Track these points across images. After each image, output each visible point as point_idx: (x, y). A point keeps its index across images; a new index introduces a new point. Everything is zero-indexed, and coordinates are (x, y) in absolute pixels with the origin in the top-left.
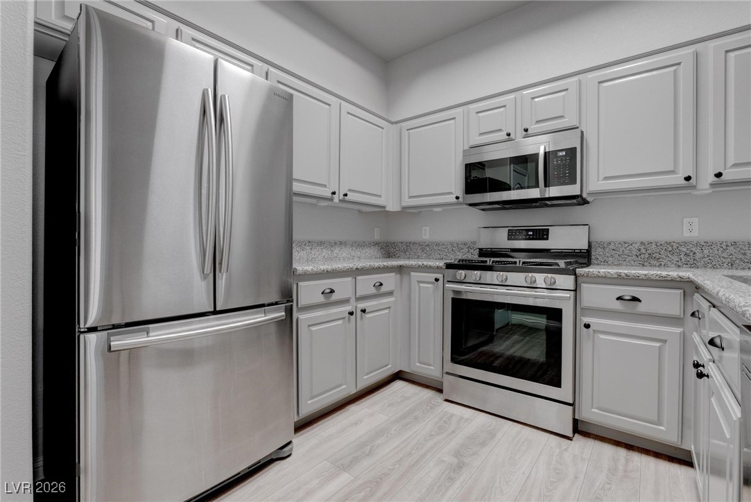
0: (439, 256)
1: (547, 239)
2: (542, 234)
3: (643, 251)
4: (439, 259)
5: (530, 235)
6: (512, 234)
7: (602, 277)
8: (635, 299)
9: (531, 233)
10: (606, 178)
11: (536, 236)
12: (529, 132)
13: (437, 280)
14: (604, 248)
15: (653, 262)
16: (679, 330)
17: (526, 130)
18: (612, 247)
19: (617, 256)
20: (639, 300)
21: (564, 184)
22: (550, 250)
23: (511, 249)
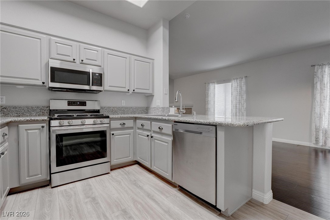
0: (17, 115)
1: (86, 105)
2: (83, 104)
3: (113, 110)
4: (16, 116)
5: (78, 104)
6: (70, 103)
7: (117, 118)
8: (124, 124)
9: (79, 103)
10: (110, 86)
11: (81, 104)
12: (83, 62)
13: (43, 127)
14: (103, 109)
15: (116, 113)
16: (133, 130)
17: (82, 61)
18: (105, 108)
19: (107, 112)
20: (125, 124)
21: (98, 86)
22: (85, 110)
23: (67, 110)
